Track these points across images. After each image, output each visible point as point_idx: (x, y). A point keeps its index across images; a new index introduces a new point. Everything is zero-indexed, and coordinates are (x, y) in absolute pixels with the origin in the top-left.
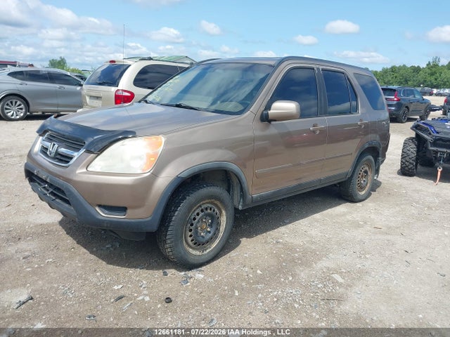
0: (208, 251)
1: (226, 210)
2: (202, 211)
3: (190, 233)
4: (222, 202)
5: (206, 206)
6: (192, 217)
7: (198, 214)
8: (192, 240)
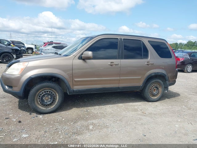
0: (49, 108)
1: (58, 93)
2: (45, 92)
3: (39, 100)
4: (55, 90)
5: (47, 90)
6: (40, 94)
7: (43, 93)
8: (40, 103)
